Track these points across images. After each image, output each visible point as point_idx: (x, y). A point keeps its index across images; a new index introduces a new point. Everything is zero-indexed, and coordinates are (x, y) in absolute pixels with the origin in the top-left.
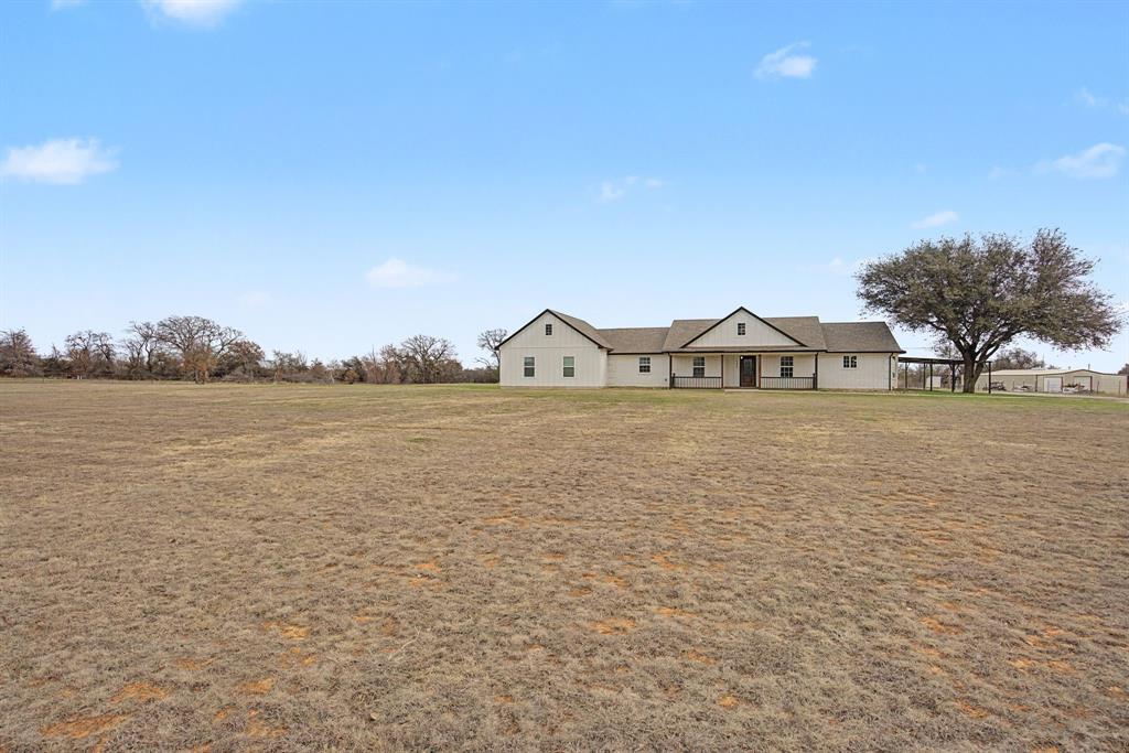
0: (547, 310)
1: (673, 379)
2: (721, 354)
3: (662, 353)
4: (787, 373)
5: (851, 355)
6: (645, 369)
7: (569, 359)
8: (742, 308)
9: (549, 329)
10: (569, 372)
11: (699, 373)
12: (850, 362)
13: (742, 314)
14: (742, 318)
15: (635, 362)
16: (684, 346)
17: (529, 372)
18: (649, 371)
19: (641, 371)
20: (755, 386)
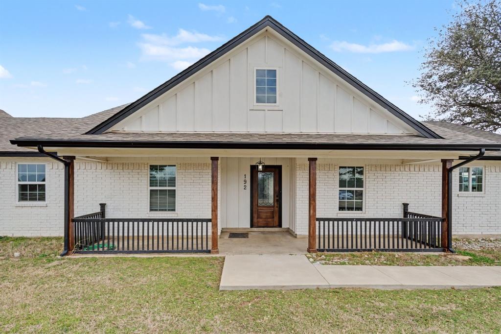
6: (33, 193)
12: (470, 181)
18: (42, 198)
19: (23, 197)
20: (280, 225)
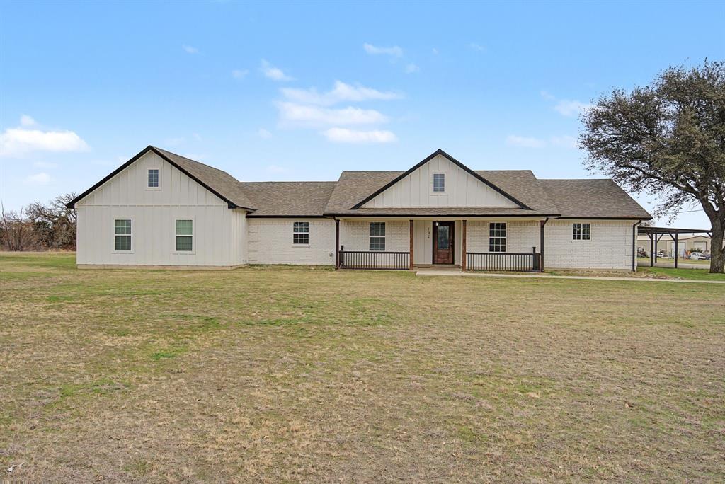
0: (150, 148)
1: (340, 254)
2: (410, 218)
3: (324, 216)
4: (498, 246)
5: (582, 222)
6: (301, 239)
7: (184, 224)
8: (439, 152)
9: (153, 179)
10: (184, 243)
11: (377, 245)
12: (582, 233)
13: (439, 161)
14: (438, 167)
15: (287, 229)
16: (357, 207)
17: (123, 243)
18: (307, 242)
19: (295, 242)
20: (453, 263)
